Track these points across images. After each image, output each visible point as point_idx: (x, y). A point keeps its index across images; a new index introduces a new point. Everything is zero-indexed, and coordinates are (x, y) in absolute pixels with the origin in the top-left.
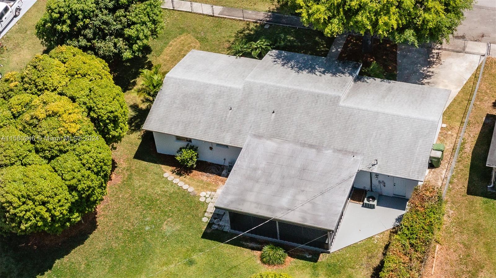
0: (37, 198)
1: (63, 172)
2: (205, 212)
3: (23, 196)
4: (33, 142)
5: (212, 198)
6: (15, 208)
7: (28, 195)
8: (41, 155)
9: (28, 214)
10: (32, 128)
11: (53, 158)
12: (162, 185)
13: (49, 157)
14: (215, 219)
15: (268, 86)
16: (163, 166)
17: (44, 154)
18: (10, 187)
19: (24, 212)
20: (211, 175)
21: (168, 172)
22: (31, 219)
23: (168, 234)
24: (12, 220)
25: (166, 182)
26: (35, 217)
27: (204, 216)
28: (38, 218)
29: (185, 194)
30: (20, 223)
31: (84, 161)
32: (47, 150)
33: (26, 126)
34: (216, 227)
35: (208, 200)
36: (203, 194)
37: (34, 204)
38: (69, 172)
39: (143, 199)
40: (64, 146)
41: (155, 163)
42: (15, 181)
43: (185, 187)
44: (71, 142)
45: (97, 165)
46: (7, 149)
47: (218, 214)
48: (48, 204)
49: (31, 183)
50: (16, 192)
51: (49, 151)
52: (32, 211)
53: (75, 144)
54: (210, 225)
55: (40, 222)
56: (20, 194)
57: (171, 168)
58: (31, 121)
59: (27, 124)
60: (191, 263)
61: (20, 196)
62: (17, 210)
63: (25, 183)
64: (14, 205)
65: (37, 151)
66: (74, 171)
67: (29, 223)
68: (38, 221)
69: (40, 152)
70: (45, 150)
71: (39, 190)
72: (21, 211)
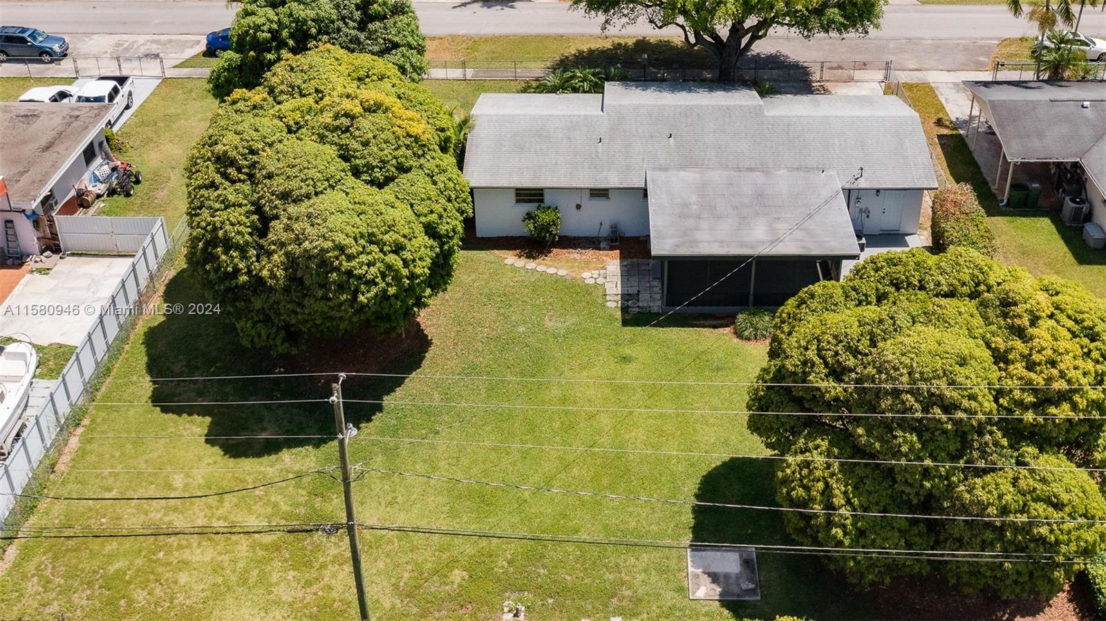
0: (386, 237)
1: (413, 202)
2: (605, 295)
3: (362, 236)
4: (345, 158)
5: (606, 278)
6: (350, 258)
7: (372, 235)
8: (364, 178)
9: (373, 270)
10: (338, 136)
11: (389, 180)
12: (511, 275)
13: (381, 181)
14: (628, 301)
15: (644, 106)
16: (496, 251)
17: (370, 176)
18: (336, 221)
19: (365, 268)
20: (584, 251)
21: (510, 258)
22: (377, 280)
23: (562, 332)
24: (341, 287)
25: (513, 268)
26: (384, 276)
27: (607, 301)
28: (389, 279)
29: (556, 280)
30: (356, 292)
31: (441, 185)
32: (377, 167)
33: (326, 133)
34: (637, 310)
35: (600, 281)
36: (586, 275)
37: (381, 250)
38: (423, 200)
39: (489, 297)
40: (406, 157)
41: (482, 250)
42: (342, 212)
43: (552, 271)
44: (414, 154)
45: (458, 197)
46: (305, 168)
47: (628, 295)
48: (404, 252)
49: (371, 212)
50: (349, 229)
51: (381, 169)
52: (378, 265)
53: (419, 157)
54: (624, 310)
55: (392, 286)
56: (357, 231)
57: (511, 252)
58: (337, 123)
59: (327, 130)
60: (626, 359)
61: (358, 235)
62: (353, 263)
63: (360, 214)
64: (349, 251)
65: (356, 173)
66: (430, 199)
67: (374, 290)
68: (388, 285)
69: (363, 172)
70: (373, 167)
71: (390, 223)
72: (362, 264)
